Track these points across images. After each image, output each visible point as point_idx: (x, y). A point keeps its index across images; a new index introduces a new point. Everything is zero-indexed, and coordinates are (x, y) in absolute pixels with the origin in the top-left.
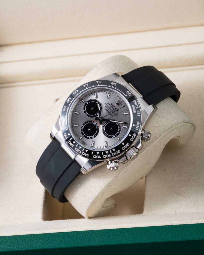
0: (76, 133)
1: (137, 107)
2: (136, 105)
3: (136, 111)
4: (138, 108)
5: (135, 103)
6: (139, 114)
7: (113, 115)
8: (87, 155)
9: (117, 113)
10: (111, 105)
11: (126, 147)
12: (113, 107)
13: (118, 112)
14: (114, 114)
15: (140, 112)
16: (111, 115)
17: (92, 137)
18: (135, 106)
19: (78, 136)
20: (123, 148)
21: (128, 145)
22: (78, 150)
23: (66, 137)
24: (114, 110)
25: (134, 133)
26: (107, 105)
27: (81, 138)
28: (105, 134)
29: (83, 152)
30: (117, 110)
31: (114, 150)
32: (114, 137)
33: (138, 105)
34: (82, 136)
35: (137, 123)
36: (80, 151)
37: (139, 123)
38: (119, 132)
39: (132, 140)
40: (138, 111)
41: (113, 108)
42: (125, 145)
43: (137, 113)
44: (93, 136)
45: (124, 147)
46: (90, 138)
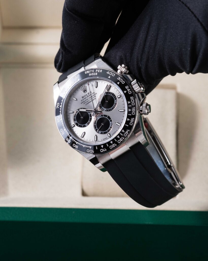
0: (103, 139)
1: (92, 71)
2: (90, 71)
3: (96, 72)
4: (94, 71)
5: (88, 72)
6: (100, 70)
7: (94, 98)
8: (127, 131)
9: (94, 93)
10: (83, 98)
11: (129, 90)
12: (86, 96)
13: (92, 92)
14: (94, 96)
15: (98, 69)
16: (94, 100)
17: (111, 124)
18: (90, 73)
19: (107, 138)
20: (130, 92)
21: (127, 87)
22: (121, 140)
23: (104, 149)
24: (89, 96)
25: (118, 79)
26: (82, 102)
27: (109, 136)
28: (111, 109)
29: (123, 135)
30: (90, 93)
31: (129, 102)
32: (117, 101)
33: (90, 70)
34: (107, 134)
35: (108, 73)
36: (121, 138)
37: (109, 72)
38: (112, 95)
39: (123, 82)
40: (96, 71)
41: (88, 96)
42: (126, 90)
43: (98, 72)
44: (110, 122)
45: (128, 91)
46: (111, 125)
